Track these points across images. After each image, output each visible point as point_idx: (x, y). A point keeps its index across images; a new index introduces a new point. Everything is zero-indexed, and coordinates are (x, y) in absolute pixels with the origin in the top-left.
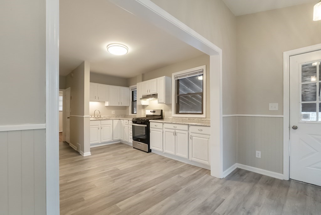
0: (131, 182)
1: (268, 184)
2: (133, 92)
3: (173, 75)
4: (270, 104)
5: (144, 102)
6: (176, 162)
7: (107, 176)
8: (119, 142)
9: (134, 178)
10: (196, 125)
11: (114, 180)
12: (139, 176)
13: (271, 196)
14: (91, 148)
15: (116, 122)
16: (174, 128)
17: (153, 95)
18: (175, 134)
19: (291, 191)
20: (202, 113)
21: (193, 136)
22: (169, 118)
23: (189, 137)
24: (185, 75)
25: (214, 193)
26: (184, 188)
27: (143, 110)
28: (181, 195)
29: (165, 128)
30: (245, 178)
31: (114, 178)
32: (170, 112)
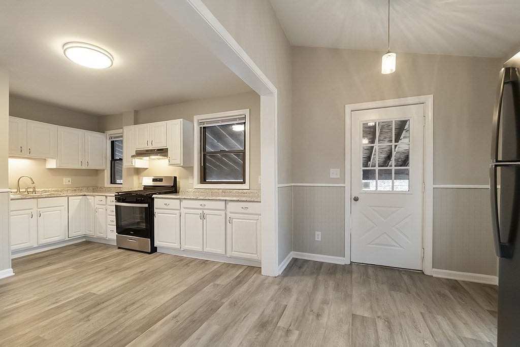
0: (126, 312)
1: (331, 273)
2: (113, 143)
3: (196, 118)
4: (331, 169)
5: (139, 163)
6: (204, 262)
7: (70, 311)
8: (84, 240)
9: (133, 304)
10: (238, 201)
11: (88, 316)
12: (142, 298)
13: (337, 287)
14: (12, 260)
15: (75, 201)
16: (201, 207)
17: (158, 150)
18: (203, 217)
19: (354, 276)
20: (244, 182)
21: (233, 218)
22: (188, 190)
23: (228, 221)
24: (217, 122)
25: (271, 300)
26: (227, 302)
27: (137, 177)
28: (224, 315)
29: (185, 208)
30: (305, 271)
31: (87, 313)
32: (190, 181)
